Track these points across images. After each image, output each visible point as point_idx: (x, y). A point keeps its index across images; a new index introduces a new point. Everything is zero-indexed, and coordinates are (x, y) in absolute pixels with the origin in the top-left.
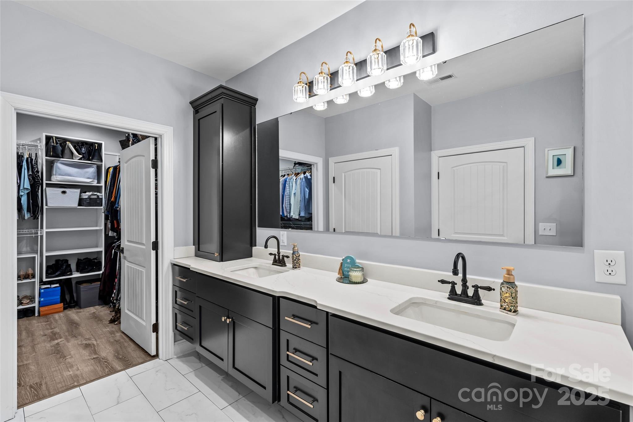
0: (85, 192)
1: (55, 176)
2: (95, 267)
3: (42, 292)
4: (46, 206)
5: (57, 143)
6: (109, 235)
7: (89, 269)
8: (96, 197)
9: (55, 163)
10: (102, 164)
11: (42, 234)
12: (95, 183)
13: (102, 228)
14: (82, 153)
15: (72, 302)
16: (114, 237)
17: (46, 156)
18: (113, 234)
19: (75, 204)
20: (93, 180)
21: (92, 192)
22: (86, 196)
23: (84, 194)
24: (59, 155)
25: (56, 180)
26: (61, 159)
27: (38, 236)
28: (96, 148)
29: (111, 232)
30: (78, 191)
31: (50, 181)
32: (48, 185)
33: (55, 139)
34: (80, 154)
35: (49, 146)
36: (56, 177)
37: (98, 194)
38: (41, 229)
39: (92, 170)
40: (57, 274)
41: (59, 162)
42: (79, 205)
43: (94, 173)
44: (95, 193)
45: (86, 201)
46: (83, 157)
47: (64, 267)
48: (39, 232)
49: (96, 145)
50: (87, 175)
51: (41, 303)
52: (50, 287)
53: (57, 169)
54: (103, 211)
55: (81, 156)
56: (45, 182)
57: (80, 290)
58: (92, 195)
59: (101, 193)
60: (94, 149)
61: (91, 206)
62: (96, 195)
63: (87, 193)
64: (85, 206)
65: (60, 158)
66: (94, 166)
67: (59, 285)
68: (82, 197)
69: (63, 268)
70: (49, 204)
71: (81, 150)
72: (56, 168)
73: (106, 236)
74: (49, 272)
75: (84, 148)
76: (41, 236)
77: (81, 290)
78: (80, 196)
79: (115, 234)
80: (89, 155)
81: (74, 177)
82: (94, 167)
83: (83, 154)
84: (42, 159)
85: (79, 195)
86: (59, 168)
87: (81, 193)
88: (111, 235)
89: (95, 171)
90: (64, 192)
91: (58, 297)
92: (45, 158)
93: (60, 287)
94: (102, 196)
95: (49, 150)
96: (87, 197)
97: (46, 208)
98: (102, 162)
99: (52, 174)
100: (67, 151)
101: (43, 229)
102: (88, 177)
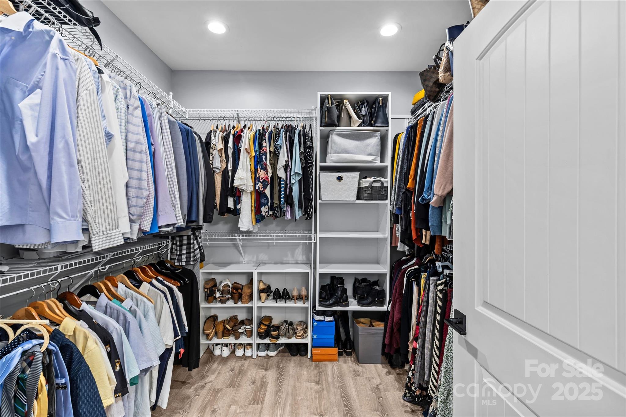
0: (365, 178)
1: (330, 155)
2: (376, 299)
3: (315, 326)
4: (320, 200)
5: (332, 104)
6: (398, 249)
7: (369, 301)
8: (380, 185)
9: (331, 135)
10: (387, 131)
11: (315, 241)
12: (378, 164)
13: (386, 235)
14: (362, 115)
15: (348, 346)
16: (403, 253)
17: (321, 126)
18: (404, 247)
19: (352, 197)
20: (376, 158)
21: (374, 177)
22: (366, 183)
23: (364, 180)
24: (334, 121)
25: (331, 160)
26: (338, 128)
27: (312, 243)
28: (381, 104)
29: (401, 245)
30: (357, 175)
31: (325, 162)
32: (323, 169)
33: (331, 98)
34: (359, 118)
35: (323, 110)
36: (331, 157)
37: (383, 179)
38: (314, 233)
39: (374, 141)
40: (331, 302)
41: (335, 132)
42: (358, 198)
43: (377, 146)
44: (379, 179)
45: (367, 191)
46: (363, 122)
47: (340, 293)
48: (313, 237)
49: (381, 99)
50: (369, 150)
51: (313, 339)
52: (323, 319)
53: (333, 144)
54: (389, 208)
55: (361, 121)
56: (319, 164)
57: (358, 334)
58: (374, 181)
59: (386, 178)
60: (378, 106)
61: (372, 200)
62: (380, 181)
63: (368, 179)
64: (366, 200)
65: (336, 126)
66: (377, 134)
67: (334, 318)
68: (361, 186)
69: (338, 293)
70: (323, 198)
71: (361, 111)
72: (331, 143)
73: (393, 249)
74: (323, 296)
75: (365, 108)
76: (314, 243)
77: (360, 334)
78: (359, 183)
79: (407, 248)
80: (371, 119)
81: (352, 154)
82: (377, 136)
83: (364, 116)
84: (317, 131)
85: (357, 183)
86: (334, 143)
87: (360, 179)
88: (401, 250)
89: (379, 141)
90: (340, 178)
91: (331, 337)
92: (319, 129)
93: (334, 322)
94: (387, 182)
95: (323, 116)
96: (368, 185)
97: (320, 204)
98: (388, 126)
99: (327, 153)
100: (344, 116)
101: (316, 233)
102: (369, 152)
